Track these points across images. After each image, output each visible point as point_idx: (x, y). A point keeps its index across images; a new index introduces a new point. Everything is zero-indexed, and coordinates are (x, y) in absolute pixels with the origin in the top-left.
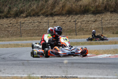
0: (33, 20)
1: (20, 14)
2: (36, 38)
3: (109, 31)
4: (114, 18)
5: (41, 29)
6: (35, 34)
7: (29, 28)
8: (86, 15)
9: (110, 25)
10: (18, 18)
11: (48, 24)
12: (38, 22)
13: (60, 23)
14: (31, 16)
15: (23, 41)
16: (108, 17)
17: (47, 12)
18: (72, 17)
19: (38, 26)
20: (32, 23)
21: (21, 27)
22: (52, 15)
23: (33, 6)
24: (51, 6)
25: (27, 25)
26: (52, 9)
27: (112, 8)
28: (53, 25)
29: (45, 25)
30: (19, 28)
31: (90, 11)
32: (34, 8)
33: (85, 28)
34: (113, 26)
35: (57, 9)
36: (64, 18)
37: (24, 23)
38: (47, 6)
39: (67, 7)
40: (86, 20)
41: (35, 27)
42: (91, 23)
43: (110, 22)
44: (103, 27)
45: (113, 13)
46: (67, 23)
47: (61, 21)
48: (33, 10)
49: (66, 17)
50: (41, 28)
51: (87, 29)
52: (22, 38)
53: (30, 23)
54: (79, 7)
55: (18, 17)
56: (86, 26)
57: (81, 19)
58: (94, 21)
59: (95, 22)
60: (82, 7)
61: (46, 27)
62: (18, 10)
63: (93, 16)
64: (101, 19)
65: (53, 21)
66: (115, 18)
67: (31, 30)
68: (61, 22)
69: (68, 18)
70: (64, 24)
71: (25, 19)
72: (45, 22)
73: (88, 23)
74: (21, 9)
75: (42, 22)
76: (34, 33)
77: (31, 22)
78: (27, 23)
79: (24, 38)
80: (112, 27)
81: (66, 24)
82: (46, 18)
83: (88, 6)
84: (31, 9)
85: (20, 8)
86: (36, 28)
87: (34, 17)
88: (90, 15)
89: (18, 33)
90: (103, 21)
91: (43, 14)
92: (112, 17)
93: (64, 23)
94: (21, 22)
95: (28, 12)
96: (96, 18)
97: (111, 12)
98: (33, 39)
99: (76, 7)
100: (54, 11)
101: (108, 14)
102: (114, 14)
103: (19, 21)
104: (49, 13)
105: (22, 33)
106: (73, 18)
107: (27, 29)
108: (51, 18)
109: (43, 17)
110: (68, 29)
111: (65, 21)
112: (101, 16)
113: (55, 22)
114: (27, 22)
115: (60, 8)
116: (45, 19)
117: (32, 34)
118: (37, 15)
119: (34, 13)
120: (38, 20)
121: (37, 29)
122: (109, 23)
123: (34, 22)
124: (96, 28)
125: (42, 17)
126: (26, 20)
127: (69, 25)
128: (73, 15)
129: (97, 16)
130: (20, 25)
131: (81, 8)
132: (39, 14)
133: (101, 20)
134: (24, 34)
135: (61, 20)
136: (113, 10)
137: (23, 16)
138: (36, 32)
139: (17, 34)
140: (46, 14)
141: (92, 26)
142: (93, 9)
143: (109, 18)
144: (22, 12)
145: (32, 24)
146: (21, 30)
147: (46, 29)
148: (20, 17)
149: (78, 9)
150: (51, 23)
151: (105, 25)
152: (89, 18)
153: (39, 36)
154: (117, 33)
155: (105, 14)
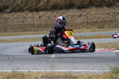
0: (18, 16)
1: (5, 10)
2: (21, 33)
3: (95, 25)
4: (99, 12)
5: (26, 25)
6: (20, 30)
7: (14, 24)
8: (71, 10)
9: (95, 19)
10: (3, 13)
11: (33, 19)
12: (23, 17)
13: (45, 18)
14: (15, 11)
15: (8, 36)
16: (94, 11)
17: (32, 7)
19: (23, 22)
21: (5, 23)
22: (37, 10)
23: (18, 1)
24: (36, 1)
25: (11, 21)
26: (37, 4)
27: (98, 2)
28: (38, 20)
29: (30, 20)
31: (75, 6)
33: (70, 23)
34: (99, 20)
35: (42, 4)
36: (49, 13)
37: (8, 18)
38: (32, 2)
39: (52, 2)
40: (71, 14)
41: (19, 22)
42: (76, 18)
44: (88, 21)
46: (52, 18)
47: (47, 16)
48: (18, 5)
50: (26, 23)
51: (73, 24)
52: (7, 34)
53: (14, 18)
54: (64, 1)
56: (71, 21)
57: (66, 14)
58: (79, 15)
59: (80, 16)
60: (67, 2)
61: (31, 22)
62: (3, 5)
63: (79, 10)
64: (86, 14)
65: (38, 16)
66: (100, 13)
67: (16, 25)
68: (45, 17)
69: (53, 13)
70: (49, 19)
71: (10, 14)
72: (30, 17)
73: (74, 18)
74: (6, 4)
75: (27, 18)
76: (19, 28)
77: (16, 18)
78: (12, 18)
79: (9, 34)
80: (98, 21)
81: (50, 19)
82: (31, 14)
84: (16, 4)
85: (4, 4)
86: (21, 23)
87: (19, 13)
88: (75, 10)
89: (2, 29)
90: (88, 15)
91: (28, 9)
92: (97, 11)
93: (49, 18)
94: (6, 17)
95: (12, 7)
96: (81, 13)
97: (97, 6)
98: (18, 34)
99: (61, 2)
100: (38, 6)
101: (93, 8)
102: (100, 9)
103: (4, 17)
104: (34, 8)
105: (7, 29)
106: (58, 13)
107: (12, 24)
108: (35, 13)
109: (28, 12)
110: (53, 24)
111: (50, 15)
112: (87, 10)
113: (40, 17)
114: (12, 17)
115: (45, 3)
117: (17, 29)
118: (21, 10)
119: (18, 8)
120: (23, 15)
121: (22, 25)
122: (94, 18)
124: (81, 23)
125: (26, 13)
126: (10, 16)
128: (58, 10)
129: (82, 10)
130: (5, 20)
131: (66, 3)
132: (24, 9)
133: (87, 15)
134: (9, 30)
135: (46, 15)
136: (98, 4)
137: (7, 11)
138: (21, 27)
140: (31, 9)
141: (77, 21)
142: (78, 4)
143: (94, 12)
144: (6, 8)
145: (17, 20)
146: (5, 25)
147: (31, 24)
148: (4, 12)
149: (63, 3)
150: (36, 19)
151: (91, 19)
152: (74, 13)
153: (23, 31)
154: (103, 27)
155: (91, 9)
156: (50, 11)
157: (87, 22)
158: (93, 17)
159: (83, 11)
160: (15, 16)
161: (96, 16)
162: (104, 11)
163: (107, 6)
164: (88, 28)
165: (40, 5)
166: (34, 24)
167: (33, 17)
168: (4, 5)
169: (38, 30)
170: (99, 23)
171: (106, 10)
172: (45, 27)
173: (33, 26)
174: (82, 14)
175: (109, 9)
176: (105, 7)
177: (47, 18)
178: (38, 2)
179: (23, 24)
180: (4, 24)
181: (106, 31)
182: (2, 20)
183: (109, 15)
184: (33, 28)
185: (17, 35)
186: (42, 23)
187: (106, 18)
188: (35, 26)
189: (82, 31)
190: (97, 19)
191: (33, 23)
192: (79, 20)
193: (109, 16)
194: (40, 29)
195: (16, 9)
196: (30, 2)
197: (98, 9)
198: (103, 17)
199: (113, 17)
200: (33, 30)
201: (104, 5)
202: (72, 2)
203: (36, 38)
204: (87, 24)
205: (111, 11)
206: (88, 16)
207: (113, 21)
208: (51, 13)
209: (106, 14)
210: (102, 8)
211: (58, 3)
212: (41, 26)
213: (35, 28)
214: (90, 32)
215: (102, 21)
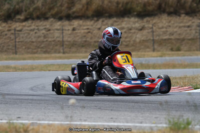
0: (37, 26)
1: (15, 16)
2: (40, 56)
3: (165, 45)
4: (174, 24)
5: (50, 41)
6: (39, 50)
7: (30, 40)
8: (126, 19)
9: (166, 35)
10: (11, 22)
11: (63, 33)
12: (45, 29)
13: (83, 31)
14: (33, 19)
15: (20, 60)
16: (164, 22)
17: (61, 12)
18: (103, 21)
19: (45, 37)
20: (35, 31)
21: (15, 38)
22: (69, 17)
23: (38, 2)
24: (68, 3)
25: (26, 35)
26: (69, 8)
27: (171, 6)
28: (70, 34)
29: (57, 34)
30: (12, 38)
31: (134, 12)
32: (38, 6)
33: (125, 41)
34: (172, 37)
35: (77, 7)
36: (89, 23)
37: (20, 31)
38: (62, 3)
39: (94, 4)
40: (126, 26)
41: (39, 37)
42: (135, 33)
43: (167, 31)
44: (155, 38)
45: (172, 16)
46: (95, 32)
47: (85, 28)
48: (37, 9)
49: (93, 22)
50: (50, 40)
51: (128, 43)
52: (17, 56)
53: (31, 30)
54: (115, 4)
55: (12, 20)
56: (126, 38)
57: (118, 25)
58: (140, 28)
59: (141, 30)
60: (120, 6)
61: (59, 37)
62: (12, 8)
63: (139, 20)
64: (151, 26)
65: (71, 28)
66: (176, 25)
67: (33, 42)
68: (83, 29)
69: (96, 24)
70: (89, 34)
71: (24, 24)
72: (57, 30)
73: (131, 33)
74: (17, 7)
75: (53, 30)
76: (39, 48)
77: (34, 29)
78: (27, 30)
79: (21, 56)
80: (171, 39)
81: (92, 33)
82: (59, 23)
83: (130, 4)
84: (34, 6)
85: (15, 6)
86: (42, 39)
87: (39, 21)
88: (133, 19)
89: (10, 47)
90: (154, 28)
91: (54, 16)
92: (170, 22)
93: (89, 32)
94: (17, 29)
95: (28, 11)
97: (170, 14)
98: (36, 57)
99: (109, 4)
100: (72, 11)
101: (163, 17)
102: (175, 18)
103: (13, 27)
104: (64, 13)
105: (18, 48)
106: (104, 23)
107: (26, 40)
108: (67, 23)
109: (54, 20)
110: (95, 42)
111: (90, 27)
112: (152, 20)
113: (74, 29)
114: (27, 28)
115: (83, 7)
116: (58, 25)
117: (35, 49)
118: (43, 17)
119: (38, 13)
120: (46, 25)
121: (43, 42)
122: (165, 33)
123: (38, 29)
124: (143, 40)
125: (52, 21)
126: (24, 26)
127: (98, 36)
128: (104, 19)
129: (145, 20)
130: (15, 34)
131: (117, 7)
132: (48, 16)
133: (152, 28)
134: (21, 50)
135: (84, 26)
136: (172, 10)
137: (19, 19)
138: (42, 46)
139: (8, 49)
140: (60, 15)
141: (136, 38)
142: (139, 9)
143: (165, 24)
144: (18, 12)
145: (36, 33)
146: (15, 42)
147: (59, 41)
148: (14, 20)
149: (114, 7)
150: (67, 32)
151: (159, 35)
152: (131, 23)
153: (45, 52)
154: (179, 50)
155: (159, 17)
156: (91, 20)
157: (153, 40)
158: (163, 32)
159: (147, 21)
160: (33, 27)
161: (168, 30)
162: (182, 22)
163: (187, 14)
164: (154, 50)
165: (74, 9)
166: (63, 41)
167: (63, 30)
168: (14, 8)
169: (70, 51)
170: (174, 41)
171: (185, 21)
172: (83, 46)
173: (62, 43)
174: (144, 25)
175: (191, 18)
176: (183, 15)
177: (86, 31)
178: (72, 3)
179: (45, 40)
180: (13, 40)
181: (184, 56)
182: (10, 32)
183: (190, 28)
184: (62, 48)
185: (34, 59)
186: (77, 39)
187: (184, 34)
188: (66, 45)
189: (144, 55)
190: (170, 36)
191: (61, 40)
192: (139, 37)
193: (191, 30)
194: (74, 49)
195: (35, 16)
196: (59, 4)
197: (172, 18)
198: (179, 32)
199: (196, 32)
200: (62, 51)
201: (182, 12)
202: (129, 6)
203: (66, 65)
204: (152, 43)
205: (193, 23)
206: (154, 30)
207: (197, 39)
208: (92, 22)
209: (184, 27)
210: (178, 17)
211: (105, 6)
212: (76, 44)
213: (66, 48)
214: (157, 57)
215: (178, 39)
